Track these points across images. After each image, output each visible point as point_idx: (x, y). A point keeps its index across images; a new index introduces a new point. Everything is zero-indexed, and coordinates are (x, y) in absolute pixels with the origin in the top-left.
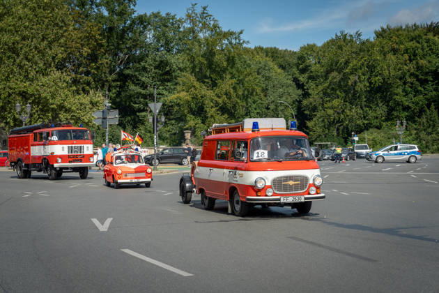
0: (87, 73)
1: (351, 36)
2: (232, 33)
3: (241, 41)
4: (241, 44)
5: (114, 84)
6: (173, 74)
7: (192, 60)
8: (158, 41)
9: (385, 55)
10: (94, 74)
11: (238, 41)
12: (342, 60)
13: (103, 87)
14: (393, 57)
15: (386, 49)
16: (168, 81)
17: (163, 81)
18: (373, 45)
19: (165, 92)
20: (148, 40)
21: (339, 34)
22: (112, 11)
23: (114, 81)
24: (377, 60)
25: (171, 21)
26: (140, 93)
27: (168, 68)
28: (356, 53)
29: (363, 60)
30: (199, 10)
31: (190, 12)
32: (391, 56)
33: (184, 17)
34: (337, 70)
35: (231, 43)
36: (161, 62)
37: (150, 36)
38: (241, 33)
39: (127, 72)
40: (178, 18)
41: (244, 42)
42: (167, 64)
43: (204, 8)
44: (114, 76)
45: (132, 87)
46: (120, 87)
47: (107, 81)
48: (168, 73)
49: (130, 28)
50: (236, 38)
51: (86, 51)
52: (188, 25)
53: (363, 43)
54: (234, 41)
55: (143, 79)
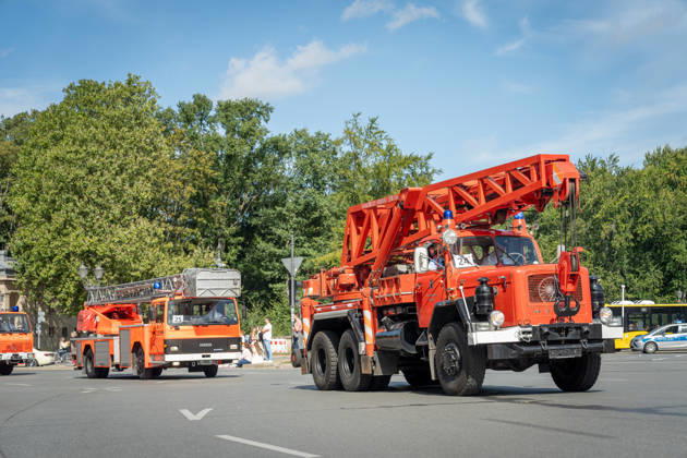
0: (193, 225)
1: (603, 162)
2: (415, 159)
3: (430, 171)
4: (429, 175)
5: (232, 240)
6: (325, 223)
7: (354, 199)
8: (303, 173)
9: (657, 190)
10: (203, 225)
11: (424, 170)
12: (590, 200)
13: (216, 245)
14: (670, 195)
15: (659, 182)
16: (318, 234)
17: (310, 236)
18: (638, 176)
19: (311, 251)
20: (286, 173)
21: (584, 161)
22: (231, 130)
23: (234, 236)
24: (644, 199)
25: (323, 143)
26: (275, 255)
27: (317, 214)
28: (611, 189)
29: (622, 200)
30: (364, 123)
31: (350, 126)
32: (666, 193)
33: (341, 135)
34: (582, 216)
35: (413, 174)
36: (307, 205)
37: (289, 166)
38: (429, 157)
39: (254, 221)
40: (333, 138)
41: (434, 171)
42: (315, 209)
43: (373, 121)
44: (233, 228)
45: (262, 245)
46: (243, 245)
47: (222, 236)
48: (317, 222)
49: (261, 155)
50: (421, 167)
51: (190, 190)
52: (346, 148)
53: (622, 173)
54: (418, 171)
55: (279, 232)
